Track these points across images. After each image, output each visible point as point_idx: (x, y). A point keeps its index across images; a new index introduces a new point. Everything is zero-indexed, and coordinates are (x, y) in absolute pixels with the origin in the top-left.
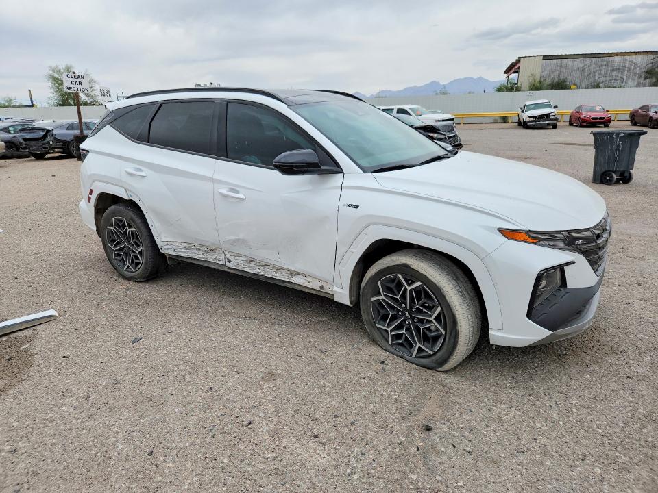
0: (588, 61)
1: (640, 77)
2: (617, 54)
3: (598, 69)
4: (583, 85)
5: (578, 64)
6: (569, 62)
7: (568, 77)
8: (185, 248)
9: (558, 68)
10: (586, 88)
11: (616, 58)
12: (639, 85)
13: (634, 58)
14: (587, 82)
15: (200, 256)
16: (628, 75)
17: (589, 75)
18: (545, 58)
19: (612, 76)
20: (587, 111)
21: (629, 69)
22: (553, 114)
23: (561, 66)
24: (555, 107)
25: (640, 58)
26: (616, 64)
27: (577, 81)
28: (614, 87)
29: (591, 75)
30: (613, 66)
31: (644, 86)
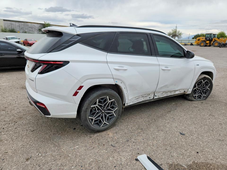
0: (20, 23)
1: (38, 31)
2: (29, 22)
3: (24, 26)
4: (21, 32)
5: (17, 24)
6: (14, 23)
7: (15, 28)
8: (137, 99)
9: (11, 25)
10: (22, 33)
11: (29, 24)
12: (38, 33)
13: (34, 24)
14: (22, 31)
15: (143, 100)
16: (34, 30)
17: (22, 28)
18: (4, 20)
19: (29, 30)
20: (30, 40)
21: (34, 28)
22: (20, 41)
23: (11, 24)
24: (19, 39)
25: (36, 25)
26: (30, 26)
27: (18, 30)
28: (31, 33)
29: (23, 28)
30: (29, 26)
31: (40, 34)
